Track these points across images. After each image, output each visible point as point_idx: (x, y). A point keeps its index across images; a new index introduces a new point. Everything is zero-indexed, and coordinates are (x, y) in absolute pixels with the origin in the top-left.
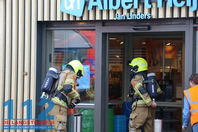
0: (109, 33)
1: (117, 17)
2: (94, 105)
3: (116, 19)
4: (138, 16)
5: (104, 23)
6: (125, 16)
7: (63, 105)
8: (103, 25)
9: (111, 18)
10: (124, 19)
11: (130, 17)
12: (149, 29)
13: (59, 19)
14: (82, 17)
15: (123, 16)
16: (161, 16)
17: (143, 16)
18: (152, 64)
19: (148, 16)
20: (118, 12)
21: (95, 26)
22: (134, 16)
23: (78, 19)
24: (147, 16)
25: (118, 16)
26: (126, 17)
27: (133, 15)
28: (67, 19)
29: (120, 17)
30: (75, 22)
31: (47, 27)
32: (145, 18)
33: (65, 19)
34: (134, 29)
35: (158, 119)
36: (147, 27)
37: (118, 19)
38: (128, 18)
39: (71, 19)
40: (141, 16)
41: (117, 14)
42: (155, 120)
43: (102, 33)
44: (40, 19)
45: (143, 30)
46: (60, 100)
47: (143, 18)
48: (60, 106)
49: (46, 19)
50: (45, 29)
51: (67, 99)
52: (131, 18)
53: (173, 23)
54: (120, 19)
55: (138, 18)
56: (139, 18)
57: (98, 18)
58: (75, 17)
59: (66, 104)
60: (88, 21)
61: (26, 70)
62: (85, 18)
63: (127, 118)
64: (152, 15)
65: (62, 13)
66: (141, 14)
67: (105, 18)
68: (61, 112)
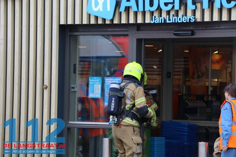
0: (144, 39)
1: (155, 20)
3: (153, 22)
4: (180, 19)
5: (138, 27)
6: (164, 18)
8: (138, 30)
9: (148, 21)
10: (163, 22)
11: (169, 20)
12: (193, 34)
13: (85, 22)
14: (112, 20)
15: (162, 19)
16: (207, 19)
17: (186, 19)
18: (196, 76)
19: (191, 19)
20: (156, 14)
21: (128, 31)
22: (175, 19)
23: (108, 22)
24: (190, 19)
26: (165, 20)
27: (174, 18)
28: (95, 22)
29: (158, 20)
31: (70, 31)
32: (188, 21)
33: (93, 22)
34: (174, 34)
36: (190, 32)
38: (168, 22)
39: (100, 22)
40: (183, 19)
41: (155, 17)
42: (200, 143)
43: (137, 39)
44: (62, 22)
45: (185, 35)
46: (132, 120)
47: (186, 21)
48: (133, 126)
49: (70, 22)
50: (69, 34)
52: (171, 21)
53: (221, 27)
54: (158, 22)
55: (179, 22)
56: (181, 21)
57: (132, 21)
58: (104, 20)
60: (120, 25)
61: (46, 83)
62: (116, 22)
63: (166, 141)
64: (196, 18)
65: (89, 16)
66: (183, 16)
67: (140, 21)
68: (135, 132)
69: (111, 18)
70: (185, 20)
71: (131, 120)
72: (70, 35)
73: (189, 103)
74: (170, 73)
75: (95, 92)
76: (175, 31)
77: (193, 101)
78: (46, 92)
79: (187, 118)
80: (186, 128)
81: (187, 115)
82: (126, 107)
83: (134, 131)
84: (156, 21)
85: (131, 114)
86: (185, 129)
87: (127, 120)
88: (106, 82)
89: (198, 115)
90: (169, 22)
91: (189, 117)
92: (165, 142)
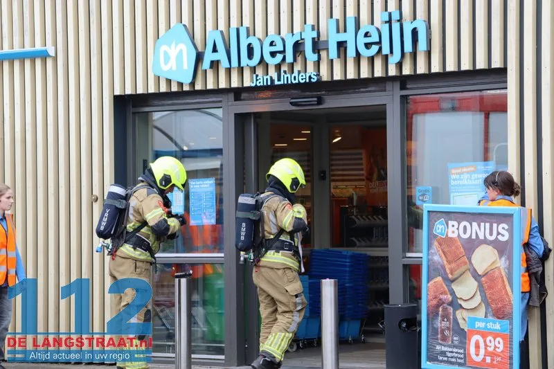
0: (254, 113)
1: (257, 80)
2: (222, 255)
3: (253, 85)
4: (295, 77)
5: (238, 93)
6: (271, 77)
7: (142, 257)
8: (237, 98)
9: (247, 83)
10: (269, 84)
11: (279, 80)
12: (320, 101)
13: (152, 90)
14: (193, 84)
15: (267, 79)
17: (304, 77)
18: (375, 176)
19: (313, 76)
20: (260, 71)
21: (220, 101)
22: (287, 78)
23: (186, 88)
24: (310, 77)
25: (258, 78)
26: (272, 81)
27: (286, 76)
28: (167, 89)
29: (261, 81)
30: (181, 94)
31: (134, 106)
32: (308, 81)
33: (163, 89)
34: (291, 103)
35: (330, 278)
36: (316, 99)
37: (258, 85)
38: (277, 83)
39: (174, 88)
40: (300, 78)
41: (257, 76)
42: (323, 280)
43: (235, 114)
44: (117, 92)
45: (309, 104)
46: (135, 249)
47: (304, 80)
48: (136, 260)
49: (129, 91)
50: (132, 110)
51: (149, 244)
52: (282, 82)
54: (262, 84)
55: (294, 82)
56: (297, 81)
57: (223, 85)
58: (181, 84)
59: (149, 254)
60: (206, 92)
61: (96, 190)
62: (198, 87)
63: (311, 281)
64: (321, 75)
65: (159, 79)
66: (299, 72)
67: (235, 83)
68: (137, 270)
69: (190, 80)
70: (302, 79)
71: (132, 250)
72: (134, 113)
73: (356, 220)
74: (324, 172)
76: (292, 99)
77: (364, 217)
79: (353, 245)
80: (348, 261)
81: (354, 239)
82: (128, 226)
83: (136, 268)
84: (258, 82)
85: (134, 239)
86: (346, 262)
87: (127, 249)
88: (191, 187)
89: (374, 239)
90: (279, 83)
91: (357, 243)
92: (310, 283)
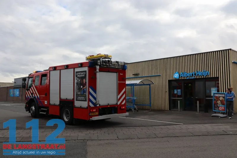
0: (185, 82)
21: (182, 81)
49: (170, 79)
50: (170, 81)
58: (177, 79)
60: (180, 80)
61: (166, 91)
64: (195, 78)
65: (174, 78)
67: (184, 79)
75: (176, 92)
76: (191, 80)
78: (166, 93)
